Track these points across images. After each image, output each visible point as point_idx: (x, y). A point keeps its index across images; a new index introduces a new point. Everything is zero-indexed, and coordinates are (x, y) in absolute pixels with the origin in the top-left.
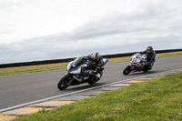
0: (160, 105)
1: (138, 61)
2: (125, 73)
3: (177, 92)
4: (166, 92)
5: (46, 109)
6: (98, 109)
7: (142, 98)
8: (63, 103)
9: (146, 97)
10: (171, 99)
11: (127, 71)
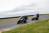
0: (35, 30)
1: (35, 17)
2: (32, 20)
3: (39, 26)
4: (36, 26)
5: (4, 32)
6: (18, 31)
7: (30, 28)
8: (9, 30)
9: (31, 27)
10: (38, 28)
11: (33, 19)
